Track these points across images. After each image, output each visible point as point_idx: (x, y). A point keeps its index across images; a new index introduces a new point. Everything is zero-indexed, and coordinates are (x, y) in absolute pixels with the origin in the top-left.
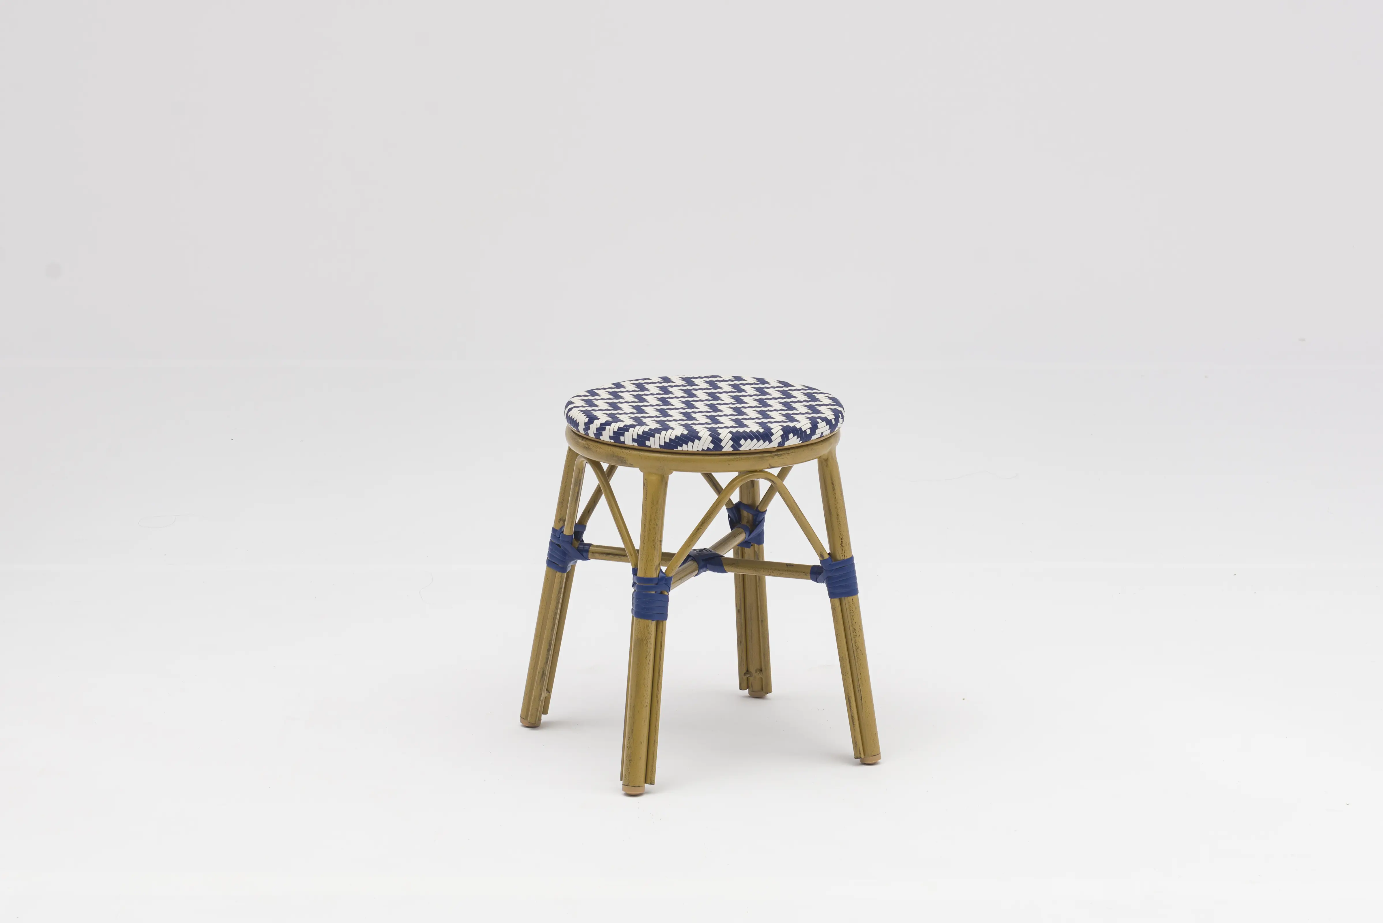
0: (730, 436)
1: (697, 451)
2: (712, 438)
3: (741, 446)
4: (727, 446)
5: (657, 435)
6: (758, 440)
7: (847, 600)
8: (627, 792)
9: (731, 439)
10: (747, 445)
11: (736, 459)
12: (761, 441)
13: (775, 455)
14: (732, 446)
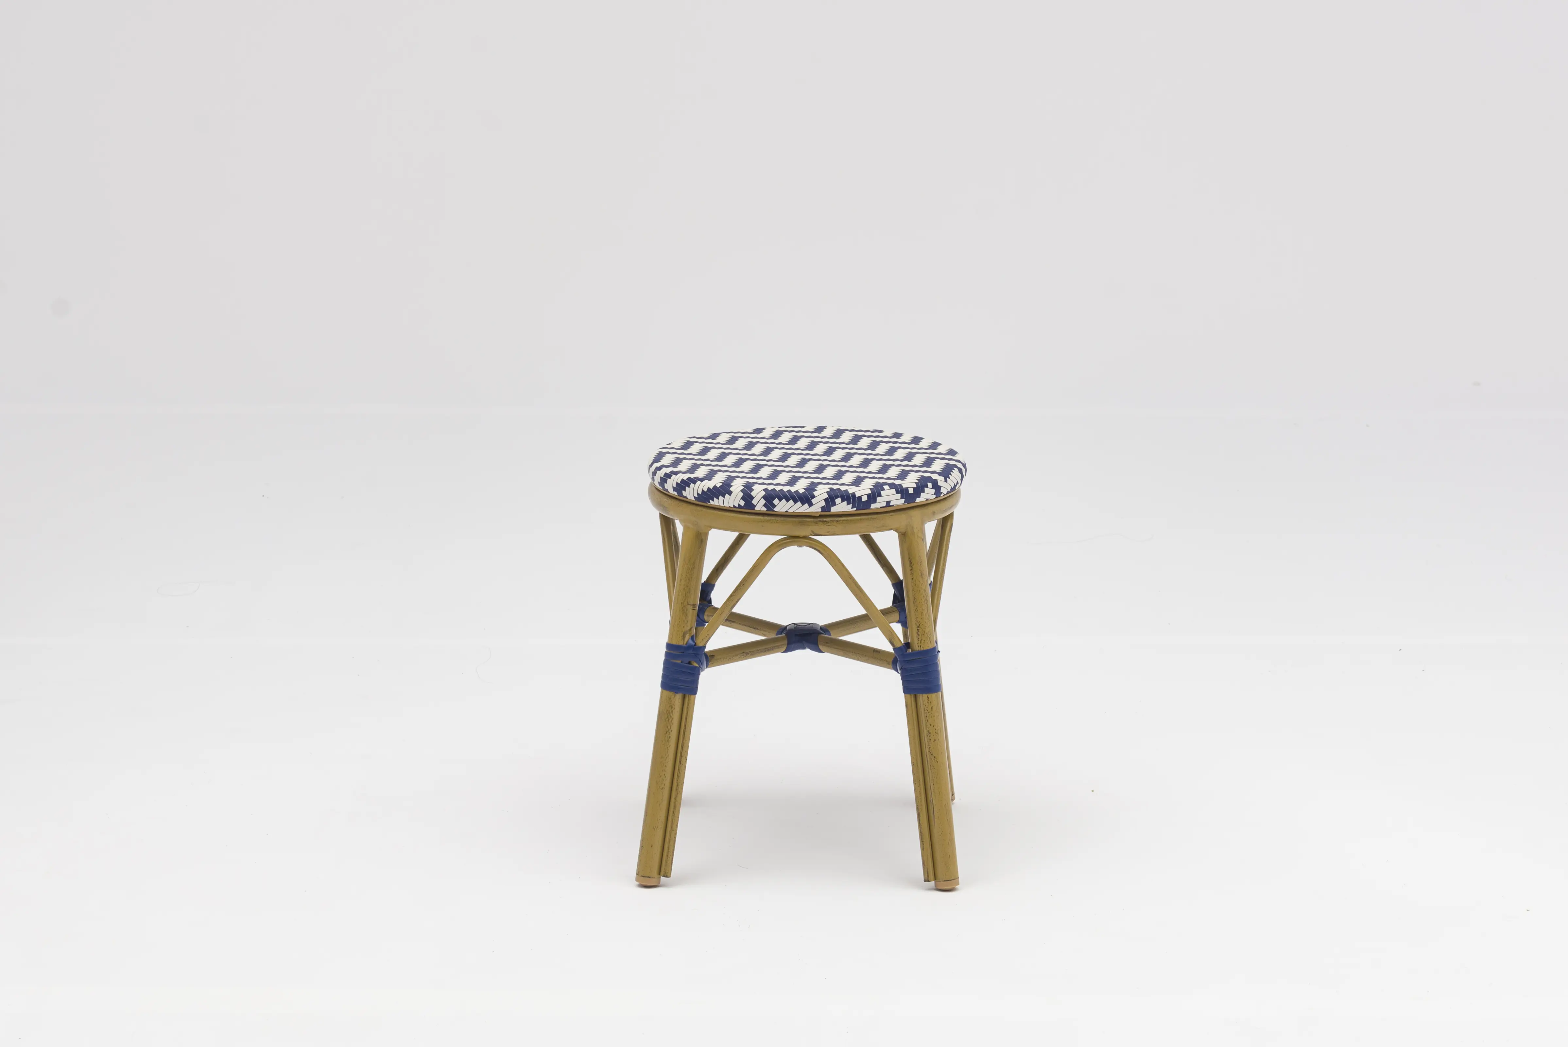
0: (764, 493)
1: (729, 507)
2: (743, 494)
3: (775, 506)
4: (760, 505)
5: (692, 485)
6: (795, 502)
7: (923, 698)
8: (642, 883)
9: (764, 497)
10: (781, 506)
11: (771, 521)
12: (799, 504)
13: (820, 521)
14: (765, 505)
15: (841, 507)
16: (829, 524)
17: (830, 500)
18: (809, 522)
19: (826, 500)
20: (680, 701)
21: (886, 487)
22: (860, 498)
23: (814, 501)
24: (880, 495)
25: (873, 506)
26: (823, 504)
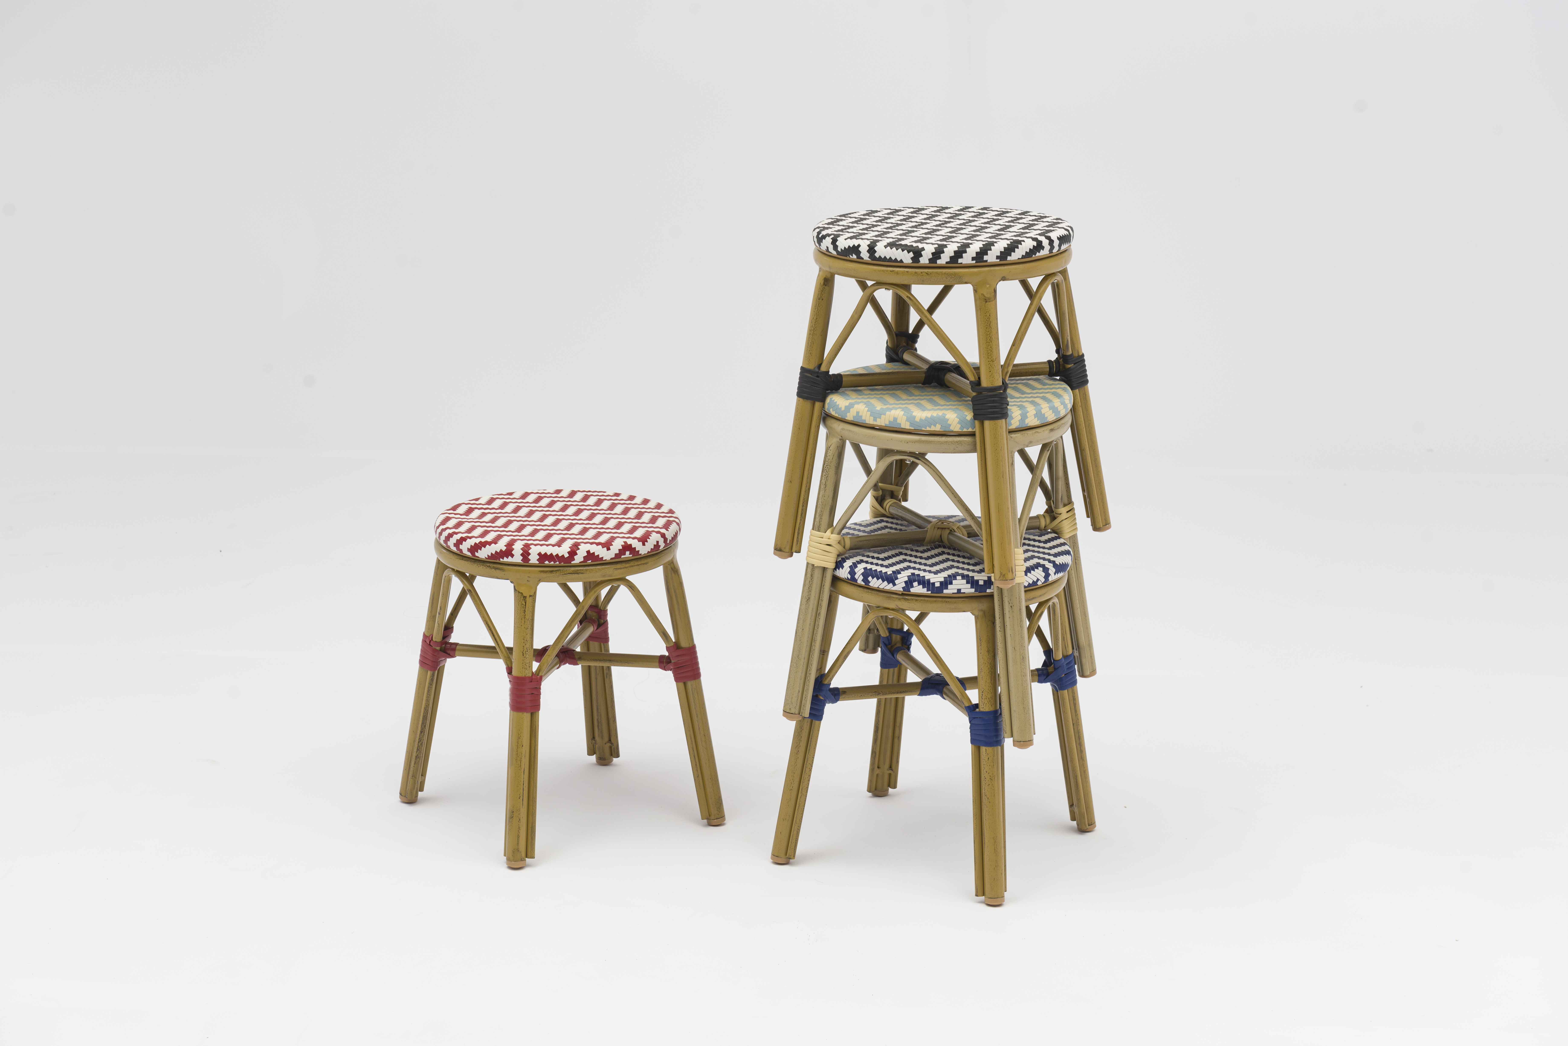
15: (917, 589)
16: (909, 602)
17: (909, 583)
18: (894, 598)
19: (906, 582)
20: (809, 724)
21: (959, 578)
22: (934, 584)
23: (897, 582)
24: (951, 583)
25: (945, 591)
26: (904, 585)
